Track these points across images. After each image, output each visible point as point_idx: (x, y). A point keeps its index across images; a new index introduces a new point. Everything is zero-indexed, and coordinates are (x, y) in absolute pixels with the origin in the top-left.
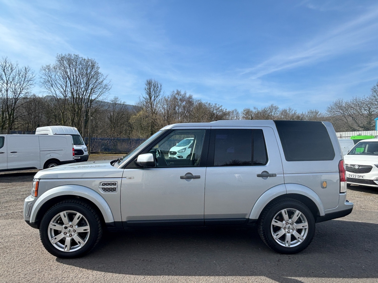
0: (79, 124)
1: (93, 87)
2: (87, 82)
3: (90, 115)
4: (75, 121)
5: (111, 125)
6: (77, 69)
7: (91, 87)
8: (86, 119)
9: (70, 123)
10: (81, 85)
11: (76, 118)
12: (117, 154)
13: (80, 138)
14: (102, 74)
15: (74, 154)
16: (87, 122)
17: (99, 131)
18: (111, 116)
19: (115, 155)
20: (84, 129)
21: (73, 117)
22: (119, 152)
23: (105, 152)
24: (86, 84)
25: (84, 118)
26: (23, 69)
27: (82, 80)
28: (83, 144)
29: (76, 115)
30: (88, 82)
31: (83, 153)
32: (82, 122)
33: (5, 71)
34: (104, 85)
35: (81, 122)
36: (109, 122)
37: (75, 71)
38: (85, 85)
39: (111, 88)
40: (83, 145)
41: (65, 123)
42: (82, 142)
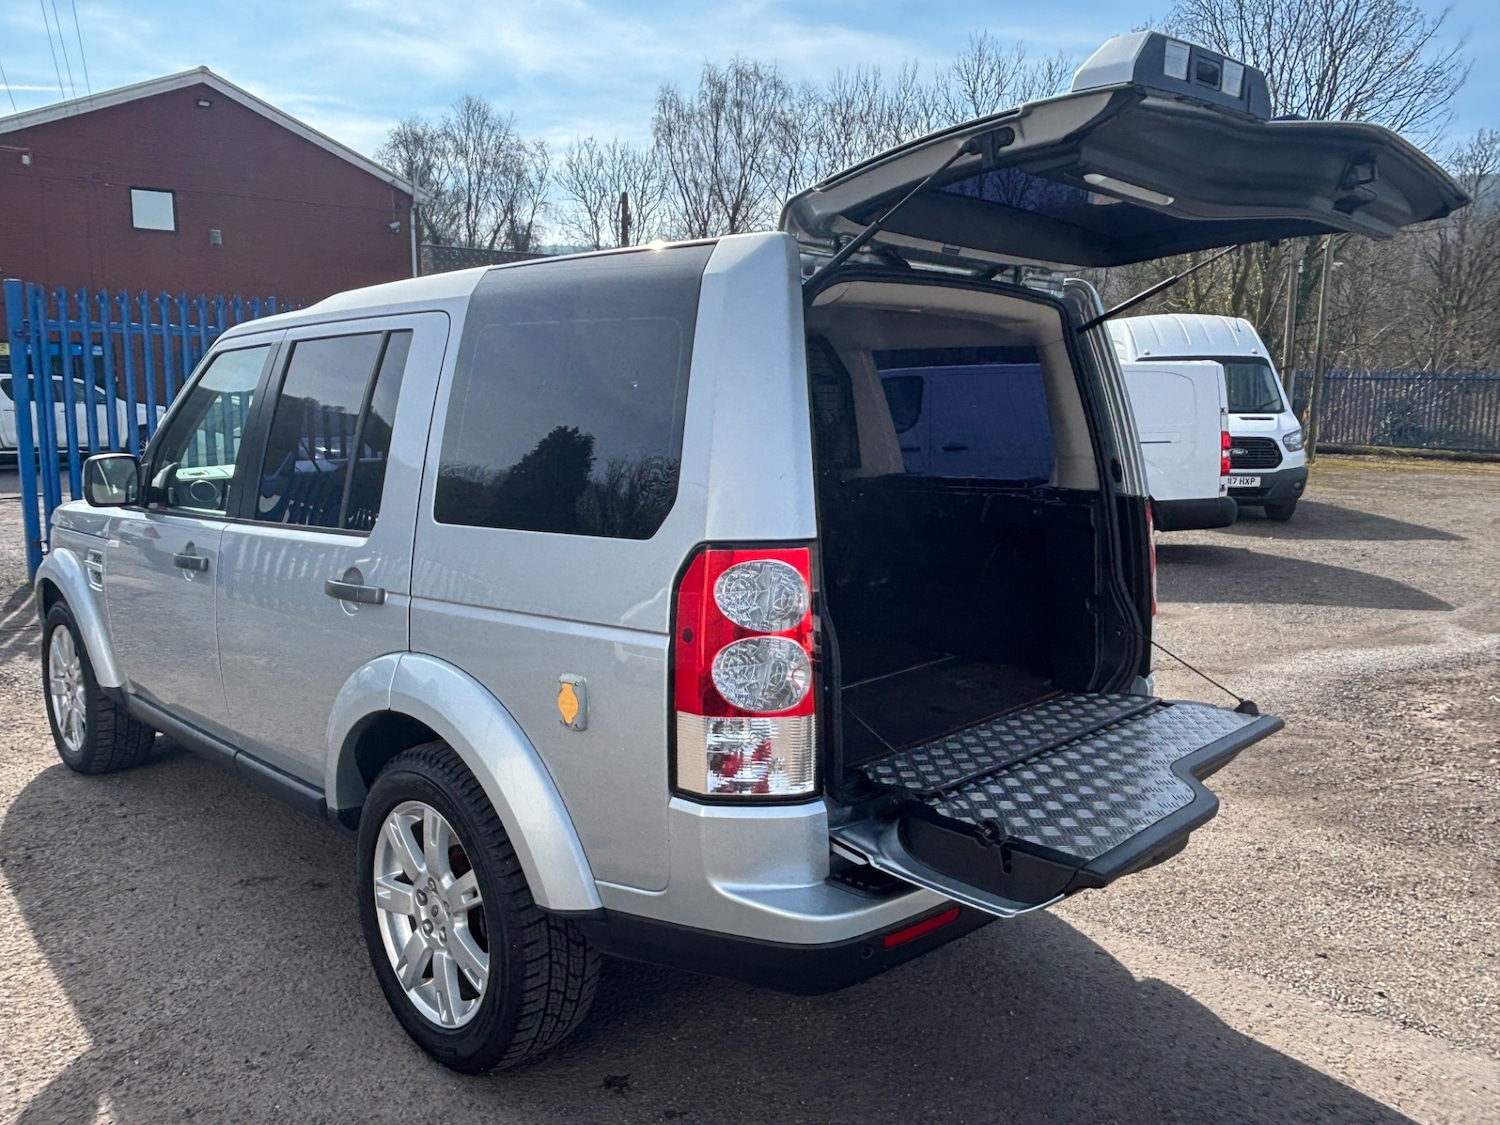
0: (1270, 303)
1: (1357, 93)
2: (1325, 73)
3: (1329, 247)
4: (1249, 286)
5: (1439, 301)
6: (1277, 15)
7: (1343, 98)
8: (1305, 275)
9: (1226, 299)
10: (1293, 97)
11: (1255, 274)
12: (1469, 466)
13: (1268, 378)
14: (1413, 10)
15: (1229, 463)
16: (1312, 288)
17: (1369, 333)
18: (1444, 250)
19: (1456, 466)
20: (1290, 325)
21: (1242, 268)
22: (1479, 451)
23: (1394, 450)
24: (1321, 87)
25: (1296, 267)
26: (1040, 73)
27: (1299, 69)
28: (1282, 410)
29: (1258, 255)
30: (1330, 72)
31: (1280, 458)
32: (1283, 289)
33: (978, 94)
34: (1422, 70)
35: (1281, 292)
36: (1432, 281)
37: (1268, 26)
38: (1315, 89)
39: (1463, 81)
40: (1281, 415)
41: (1200, 299)
42: (1275, 397)
